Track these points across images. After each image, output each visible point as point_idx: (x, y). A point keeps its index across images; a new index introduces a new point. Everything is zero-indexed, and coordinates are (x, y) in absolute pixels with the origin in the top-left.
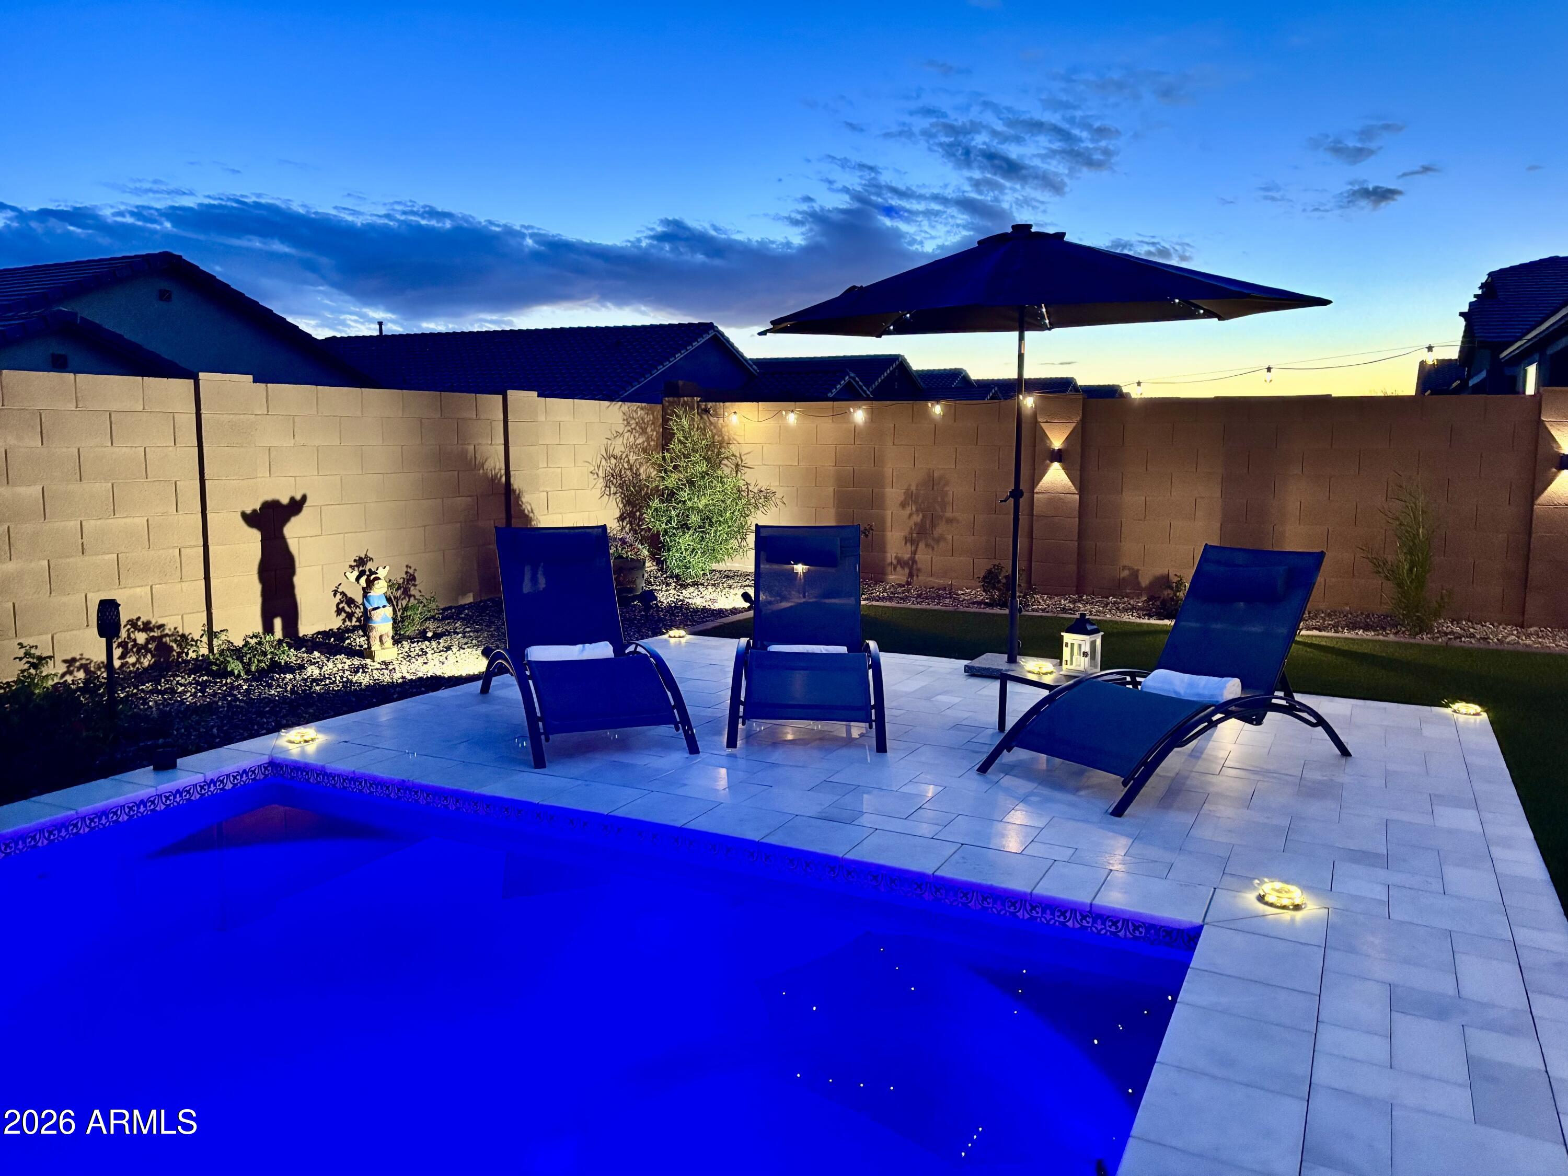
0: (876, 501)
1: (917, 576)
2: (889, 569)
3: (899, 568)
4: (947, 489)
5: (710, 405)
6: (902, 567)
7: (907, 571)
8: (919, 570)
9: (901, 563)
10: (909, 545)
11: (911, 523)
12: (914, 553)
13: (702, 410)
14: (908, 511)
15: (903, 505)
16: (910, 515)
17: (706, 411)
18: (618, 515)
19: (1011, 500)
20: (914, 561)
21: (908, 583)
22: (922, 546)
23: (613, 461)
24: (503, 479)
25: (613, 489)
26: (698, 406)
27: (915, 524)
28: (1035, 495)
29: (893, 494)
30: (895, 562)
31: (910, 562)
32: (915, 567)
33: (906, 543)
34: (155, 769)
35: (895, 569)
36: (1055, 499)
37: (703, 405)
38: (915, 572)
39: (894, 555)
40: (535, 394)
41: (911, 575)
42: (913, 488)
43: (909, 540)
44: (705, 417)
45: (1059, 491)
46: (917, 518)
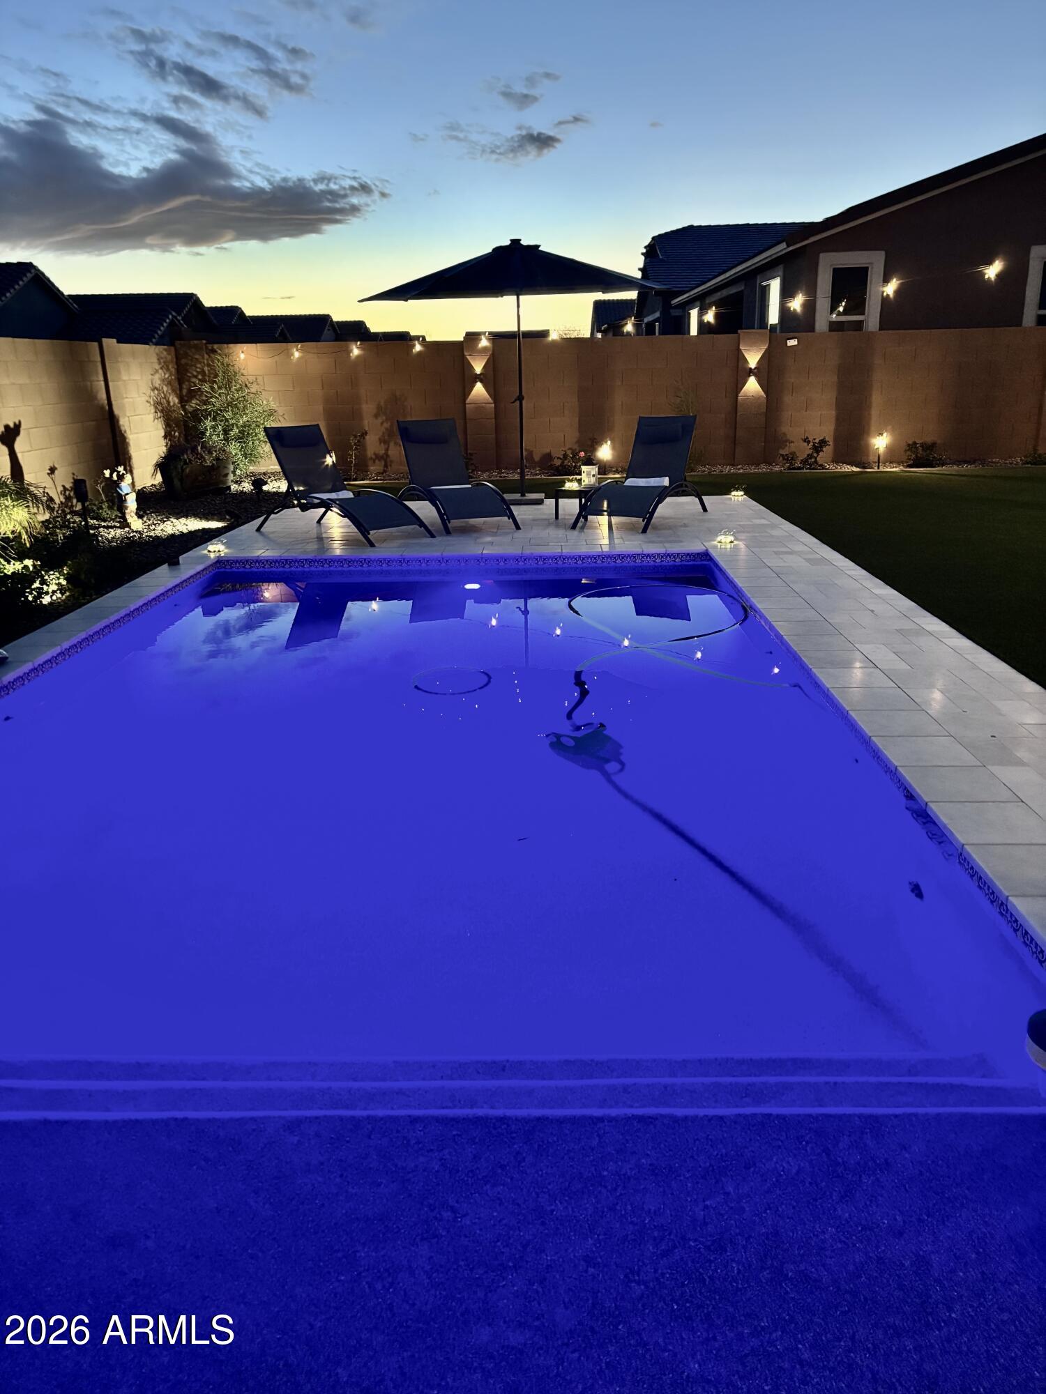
0: (356, 415)
1: (391, 466)
2: (370, 463)
3: (377, 461)
4: (406, 403)
5: (216, 346)
6: (379, 460)
7: (383, 463)
8: (391, 462)
9: (378, 457)
10: (382, 444)
11: (383, 429)
12: (387, 450)
13: (210, 350)
14: (380, 420)
15: (376, 416)
16: (382, 424)
17: (214, 351)
18: (163, 434)
19: (518, 402)
20: (387, 456)
21: (385, 471)
22: (392, 444)
23: (156, 392)
24: (107, 408)
25: (159, 414)
26: (207, 348)
27: (387, 429)
28: (467, 405)
29: (368, 409)
30: (374, 457)
31: (385, 456)
32: (388, 460)
33: (380, 443)
34: (169, 565)
35: (374, 462)
36: (479, 407)
37: (210, 347)
38: (389, 464)
39: (372, 452)
40: (115, 340)
41: (386, 466)
42: (382, 404)
43: (383, 441)
44: (212, 355)
45: (482, 401)
46: (387, 425)
